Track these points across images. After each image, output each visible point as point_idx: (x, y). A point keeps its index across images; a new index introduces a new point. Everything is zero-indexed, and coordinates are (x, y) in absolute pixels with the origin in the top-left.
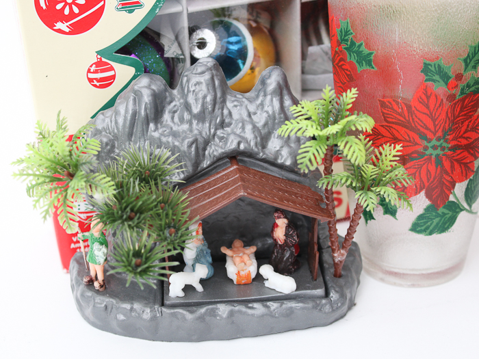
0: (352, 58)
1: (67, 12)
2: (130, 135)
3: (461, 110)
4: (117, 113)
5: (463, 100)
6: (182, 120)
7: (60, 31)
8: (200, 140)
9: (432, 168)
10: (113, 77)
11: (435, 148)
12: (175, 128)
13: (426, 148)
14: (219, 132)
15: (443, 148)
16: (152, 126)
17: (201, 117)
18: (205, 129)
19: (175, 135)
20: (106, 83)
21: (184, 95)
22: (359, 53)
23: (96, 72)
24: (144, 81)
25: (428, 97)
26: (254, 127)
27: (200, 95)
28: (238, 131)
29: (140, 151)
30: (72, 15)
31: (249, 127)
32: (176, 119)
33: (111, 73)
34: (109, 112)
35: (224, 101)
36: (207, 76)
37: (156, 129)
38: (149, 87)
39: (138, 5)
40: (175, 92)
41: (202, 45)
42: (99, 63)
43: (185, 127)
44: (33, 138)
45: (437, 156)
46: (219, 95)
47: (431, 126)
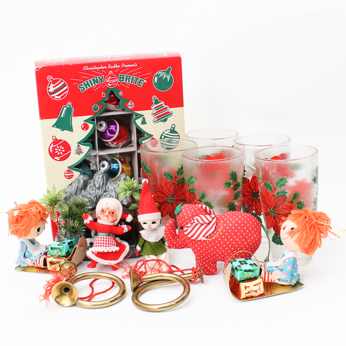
0: (145, 171)
1: (59, 154)
2: (76, 193)
3: (178, 188)
4: (72, 187)
5: (178, 185)
6: (93, 189)
7: (56, 160)
8: (98, 196)
9: (170, 206)
10: (73, 175)
11: (170, 200)
12: (90, 192)
13: (168, 200)
14: (104, 193)
15: (173, 200)
16: (83, 191)
17: (99, 188)
18: (100, 192)
19: (90, 194)
20: (70, 177)
21: (94, 182)
22: (147, 169)
23: (67, 173)
24: (82, 176)
25: (167, 184)
26: (115, 192)
27: (99, 182)
28: (110, 193)
29: (80, 199)
30: (60, 155)
31: (114, 192)
32: (91, 189)
33: (72, 174)
34: (70, 186)
35: (106, 184)
36: (101, 175)
37: (84, 192)
38: (83, 178)
39: (82, 152)
40: (92, 180)
41: (103, 166)
42: (68, 171)
43: (94, 191)
44: (45, 193)
45: (172, 202)
46: (105, 182)
47: (168, 193)
